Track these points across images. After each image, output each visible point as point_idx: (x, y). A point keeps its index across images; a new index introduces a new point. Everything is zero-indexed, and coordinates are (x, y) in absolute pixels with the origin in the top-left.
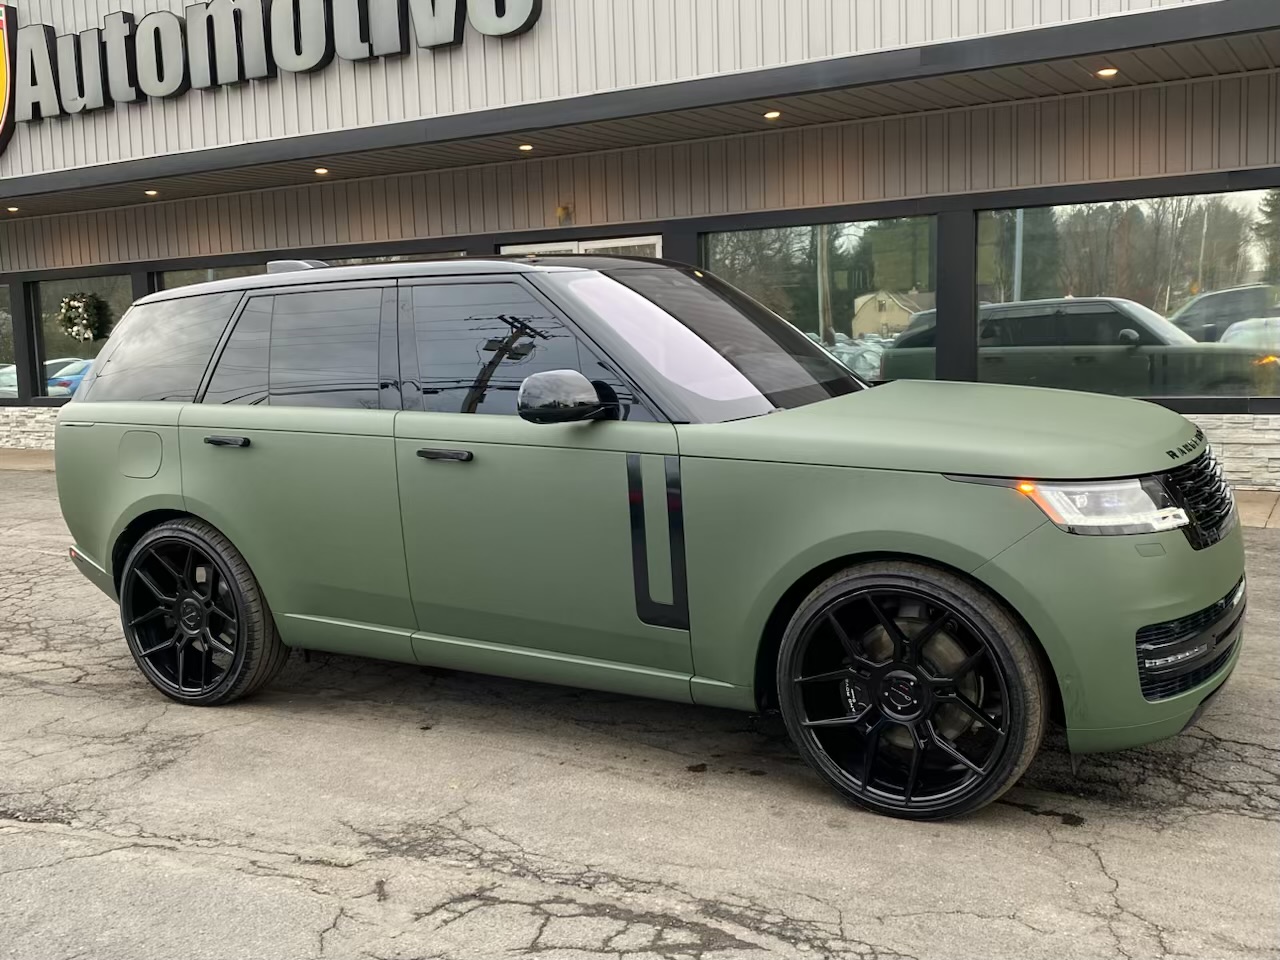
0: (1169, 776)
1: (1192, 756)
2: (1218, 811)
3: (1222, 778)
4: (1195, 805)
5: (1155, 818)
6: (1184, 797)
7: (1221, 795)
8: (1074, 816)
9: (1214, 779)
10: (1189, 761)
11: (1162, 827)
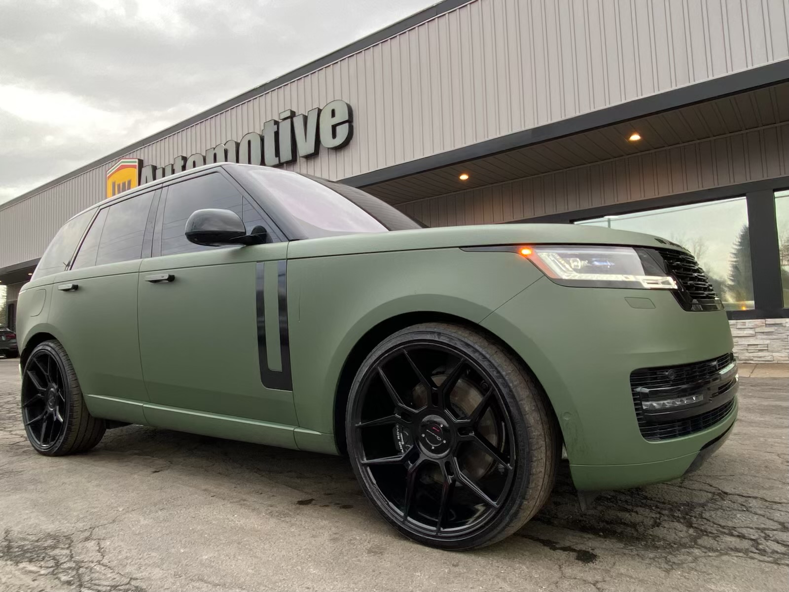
0: (682, 521)
1: (703, 505)
2: (727, 554)
3: (730, 524)
4: (705, 547)
5: (666, 558)
6: (694, 540)
7: (729, 539)
8: (588, 552)
9: (723, 524)
10: (701, 509)
11: (672, 567)
